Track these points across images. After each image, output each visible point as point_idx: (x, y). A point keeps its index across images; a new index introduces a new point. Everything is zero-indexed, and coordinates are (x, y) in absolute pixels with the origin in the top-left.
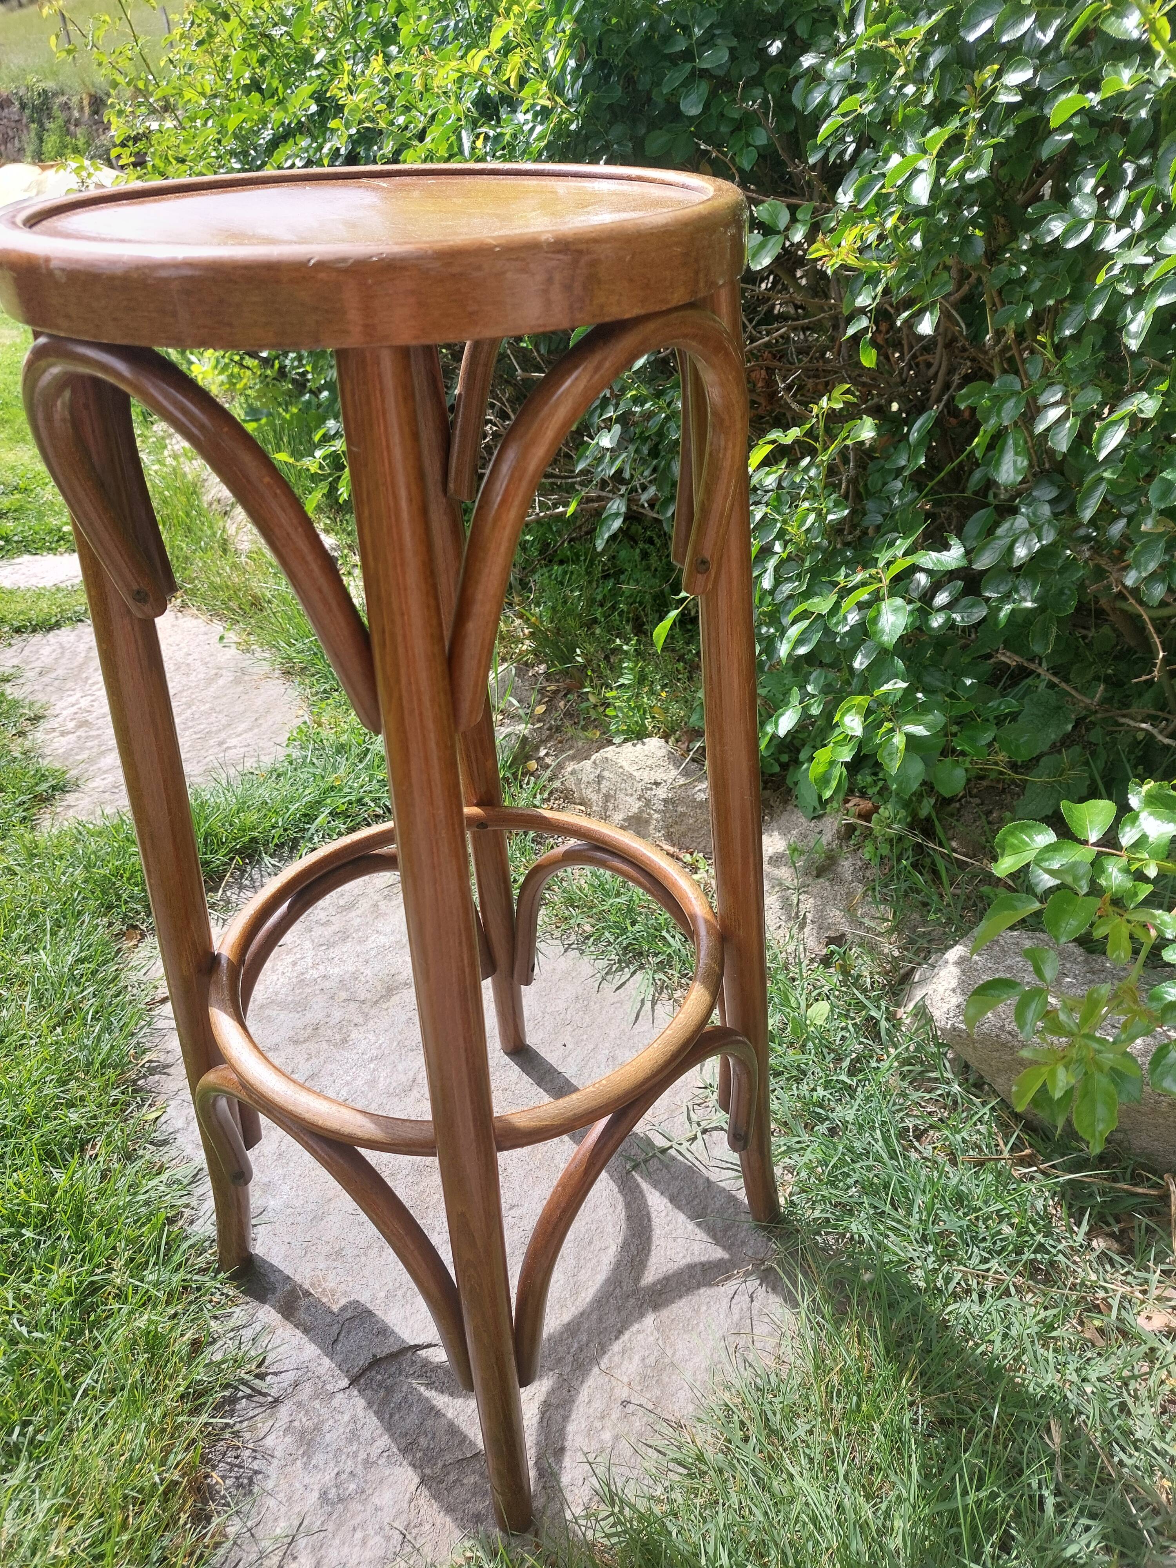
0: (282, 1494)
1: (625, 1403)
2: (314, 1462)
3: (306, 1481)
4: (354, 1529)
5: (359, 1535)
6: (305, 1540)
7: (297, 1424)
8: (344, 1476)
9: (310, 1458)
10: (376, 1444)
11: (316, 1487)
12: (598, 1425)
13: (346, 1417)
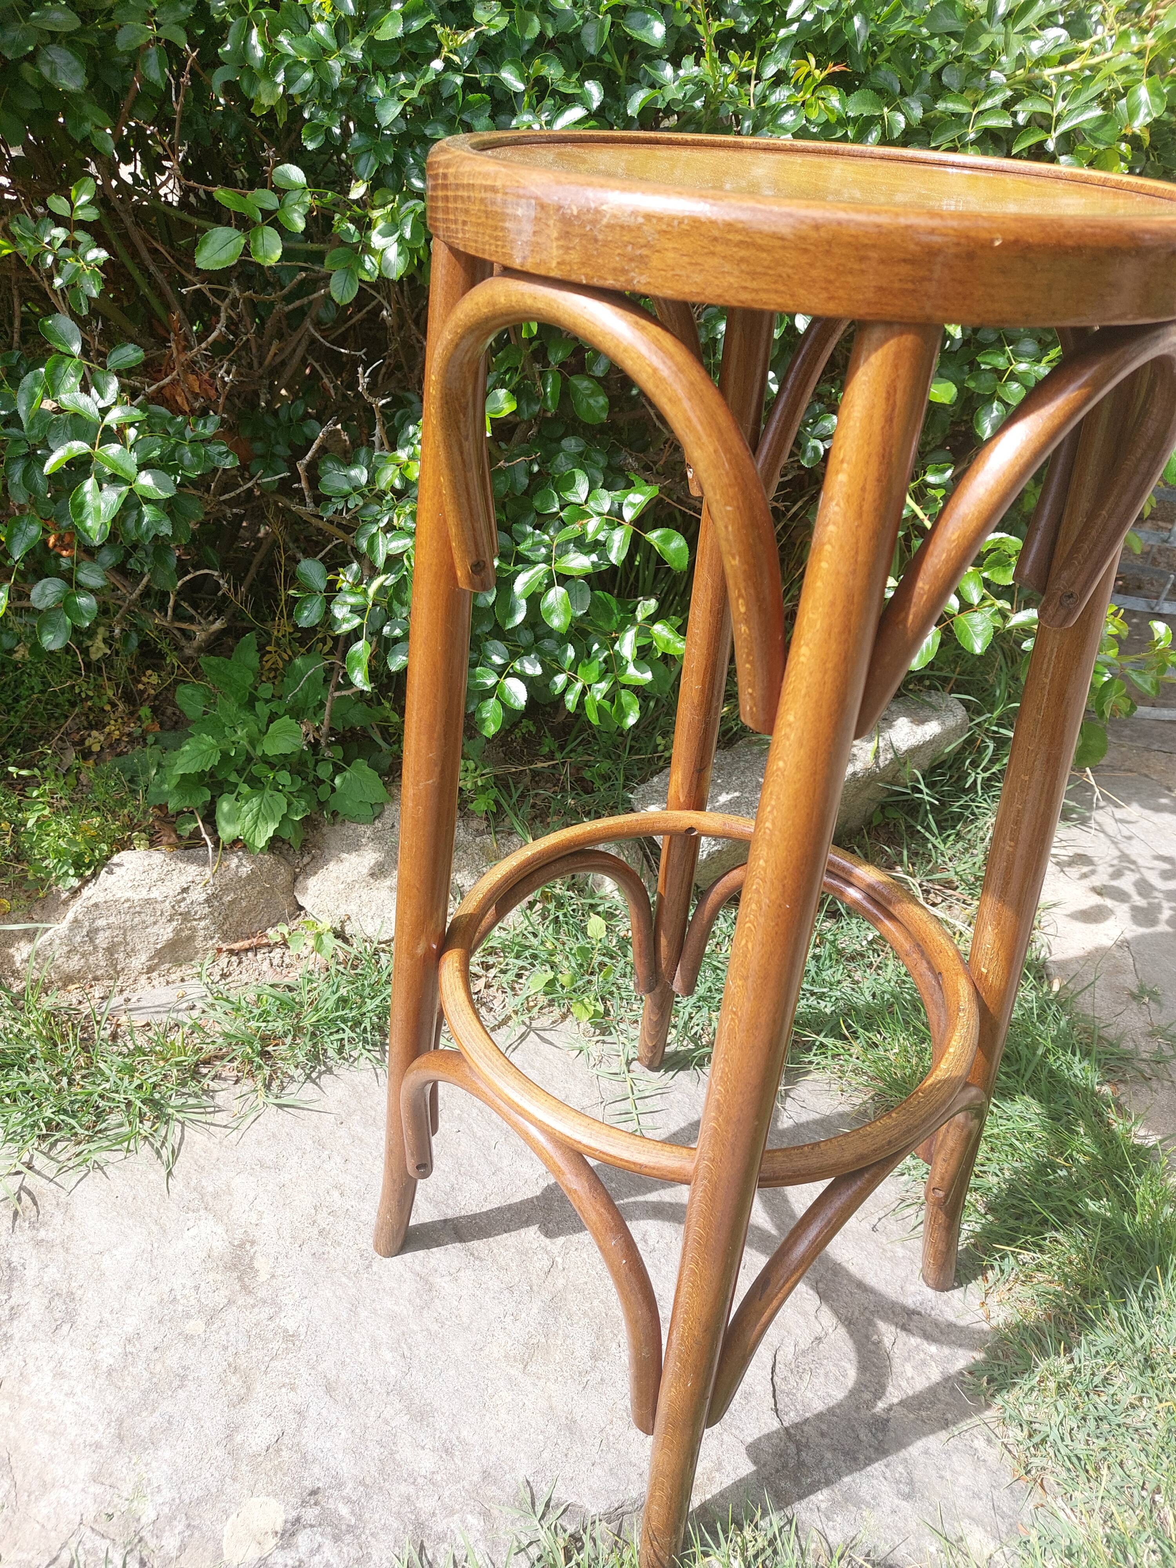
0: (896, 1538)
1: (874, 1229)
2: (868, 1498)
3: (887, 1510)
4: (942, 1477)
5: (948, 1475)
6: (946, 1525)
7: (823, 1506)
8: (888, 1475)
9: (864, 1501)
10: (862, 1436)
11: (896, 1501)
12: (889, 1254)
13: (829, 1455)
